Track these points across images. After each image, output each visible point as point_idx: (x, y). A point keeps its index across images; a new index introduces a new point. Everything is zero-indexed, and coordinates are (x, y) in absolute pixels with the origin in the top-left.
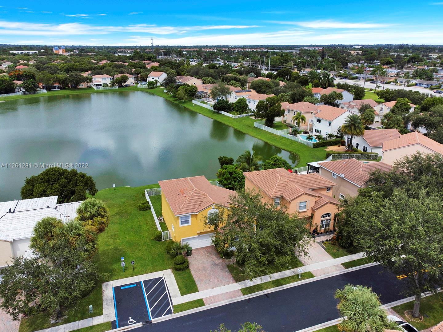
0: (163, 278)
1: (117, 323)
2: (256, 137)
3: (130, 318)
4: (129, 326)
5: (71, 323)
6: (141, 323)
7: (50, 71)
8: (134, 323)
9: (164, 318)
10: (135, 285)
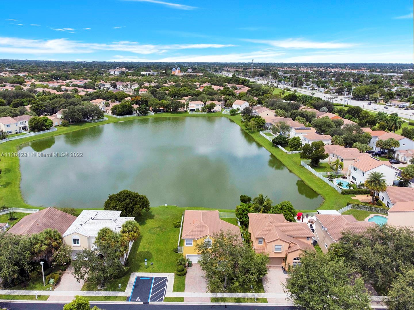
0: (167, 278)
1: (130, 299)
2: (298, 175)
3: (138, 297)
4: (136, 302)
5: (107, 292)
6: (143, 302)
7: (160, 96)
8: (139, 301)
9: (157, 303)
10: (149, 278)
